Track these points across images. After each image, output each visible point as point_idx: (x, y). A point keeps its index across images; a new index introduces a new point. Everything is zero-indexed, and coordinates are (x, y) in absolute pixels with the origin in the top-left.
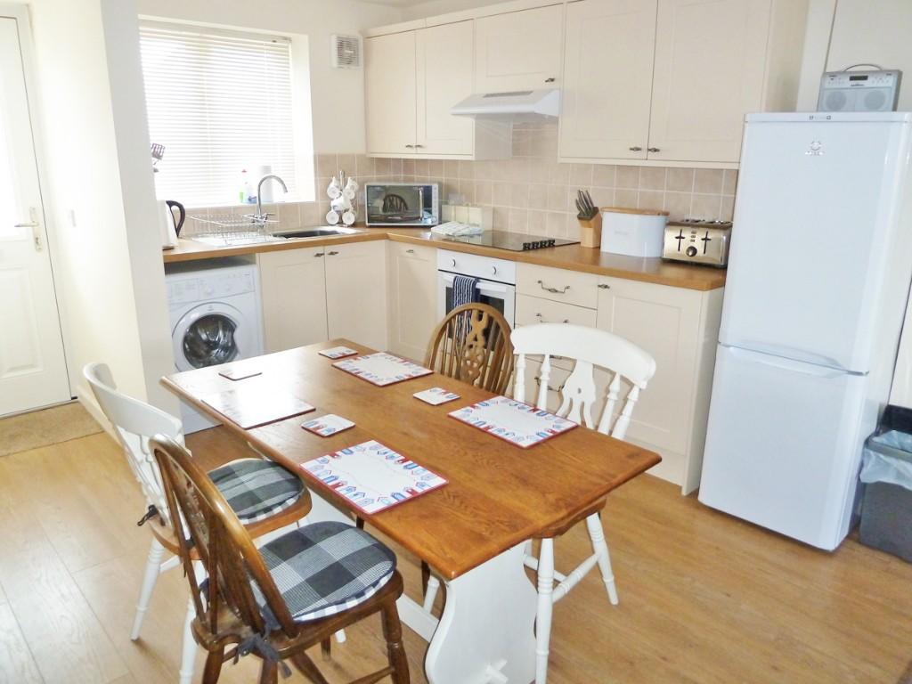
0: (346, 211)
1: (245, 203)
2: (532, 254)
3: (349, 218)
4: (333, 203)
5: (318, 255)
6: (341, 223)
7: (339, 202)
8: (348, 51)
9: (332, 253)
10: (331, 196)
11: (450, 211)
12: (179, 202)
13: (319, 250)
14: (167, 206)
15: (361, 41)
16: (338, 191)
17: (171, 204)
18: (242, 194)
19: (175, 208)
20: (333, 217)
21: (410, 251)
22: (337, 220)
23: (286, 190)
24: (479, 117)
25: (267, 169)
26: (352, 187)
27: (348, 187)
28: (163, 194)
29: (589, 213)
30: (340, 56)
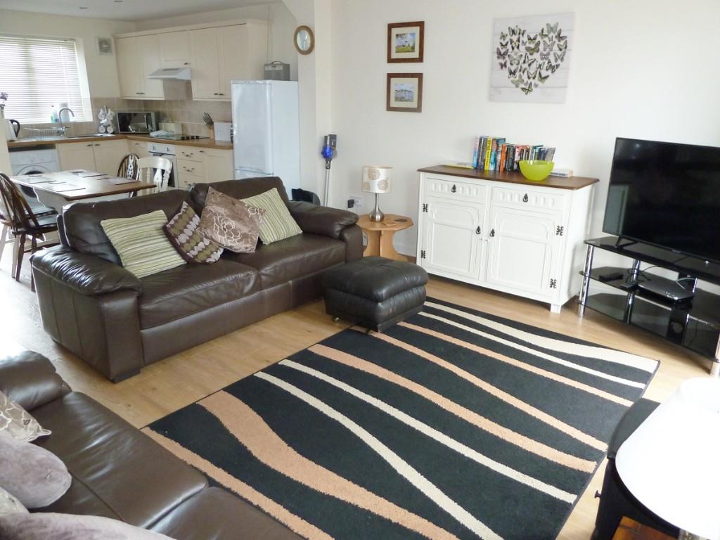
0: (109, 125)
1: (54, 122)
2: (186, 142)
3: (111, 130)
4: (102, 122)
5: (89, 146)
6: (106, 132)
7: (104, 121)
8: (104, 46)
9: (97, 145)
10: (100, 118)
11: (162, 125)
12: (17, 120)
13: (90, 143)
14: (10, 122)
15: (112, 40)
16: (104, 116)
17: (12, 121)
18: (52, 118)
19: (15, 123)
20: (102, 129)
21: (137, 144)
22: (104, 131)
23: (73, 115)
24: (164, 80)
25: (65, 105)
26: (111, 114)
27: (109, 113)
28: (8, 115)
29: (210, 123)
30: (101, 48)
